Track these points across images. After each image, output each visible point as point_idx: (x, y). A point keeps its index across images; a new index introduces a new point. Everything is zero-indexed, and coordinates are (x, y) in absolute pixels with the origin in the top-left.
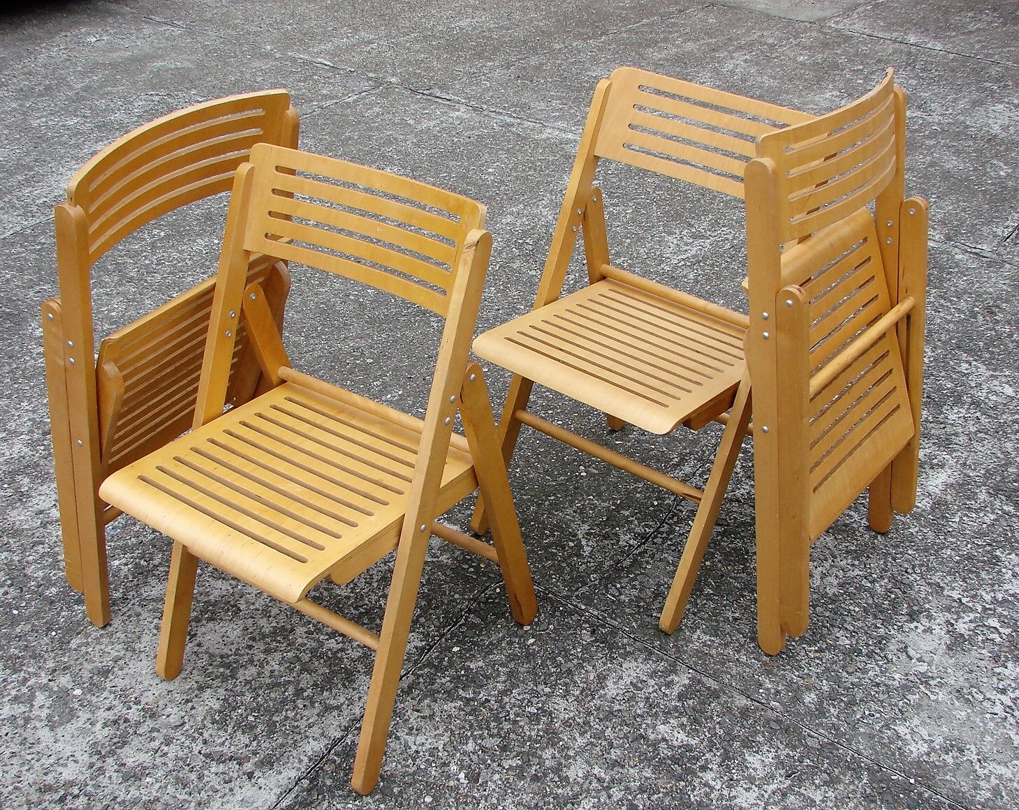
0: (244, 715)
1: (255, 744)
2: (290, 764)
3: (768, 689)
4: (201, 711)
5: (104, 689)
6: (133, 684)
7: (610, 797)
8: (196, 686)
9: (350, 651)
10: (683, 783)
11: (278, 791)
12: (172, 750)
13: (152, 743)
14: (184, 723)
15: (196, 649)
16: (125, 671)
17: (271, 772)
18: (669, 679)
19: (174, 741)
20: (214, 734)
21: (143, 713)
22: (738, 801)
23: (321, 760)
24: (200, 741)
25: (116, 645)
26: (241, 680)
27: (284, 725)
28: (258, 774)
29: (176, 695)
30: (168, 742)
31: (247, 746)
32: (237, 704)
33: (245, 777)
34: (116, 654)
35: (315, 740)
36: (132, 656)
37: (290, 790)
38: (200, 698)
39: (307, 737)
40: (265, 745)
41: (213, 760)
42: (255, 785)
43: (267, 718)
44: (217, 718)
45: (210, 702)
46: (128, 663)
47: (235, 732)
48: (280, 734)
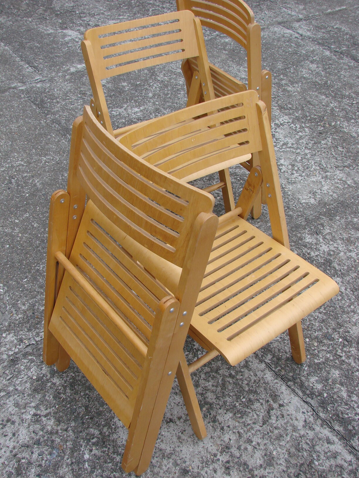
0: (240, 402)
1: (261, 401)
2: (278, 388)
4: (231, 423)
5: (198, 473)
6: (199, 456)
8: (212, 424)
10: (314, 262)
11: (292, 396)
12: (256, 440)
13: (248, 449)
14: (238, 432)
15: (182, 420)
16: (187, 460)
17: (281, 396)
19: (250, 438)
20: (250, 418)
21: (224, 453)
22: (325, 250)
23: (277, 375)
24: (253, 426)
25: (163, 464)
26: (214, 401)
27: (252, 386)
28: (281, 402)
29: (215, 434)
30: (250, 441)
31: (262, 404)
32: (232, 405)
33: (281, 408)
34: (171, 464)
35: (265, 375)
36: (176, 455)
37: (293, 391)
38: (221, 422)
39: (262, 378)
40: (263, 396)
41: (268, 421)
42: (287, 405)
43: (245, 393)
44: (239, 415)
45: (225, 418)
46: (181, 458)
47: (251, 408)
48: (257, 389)
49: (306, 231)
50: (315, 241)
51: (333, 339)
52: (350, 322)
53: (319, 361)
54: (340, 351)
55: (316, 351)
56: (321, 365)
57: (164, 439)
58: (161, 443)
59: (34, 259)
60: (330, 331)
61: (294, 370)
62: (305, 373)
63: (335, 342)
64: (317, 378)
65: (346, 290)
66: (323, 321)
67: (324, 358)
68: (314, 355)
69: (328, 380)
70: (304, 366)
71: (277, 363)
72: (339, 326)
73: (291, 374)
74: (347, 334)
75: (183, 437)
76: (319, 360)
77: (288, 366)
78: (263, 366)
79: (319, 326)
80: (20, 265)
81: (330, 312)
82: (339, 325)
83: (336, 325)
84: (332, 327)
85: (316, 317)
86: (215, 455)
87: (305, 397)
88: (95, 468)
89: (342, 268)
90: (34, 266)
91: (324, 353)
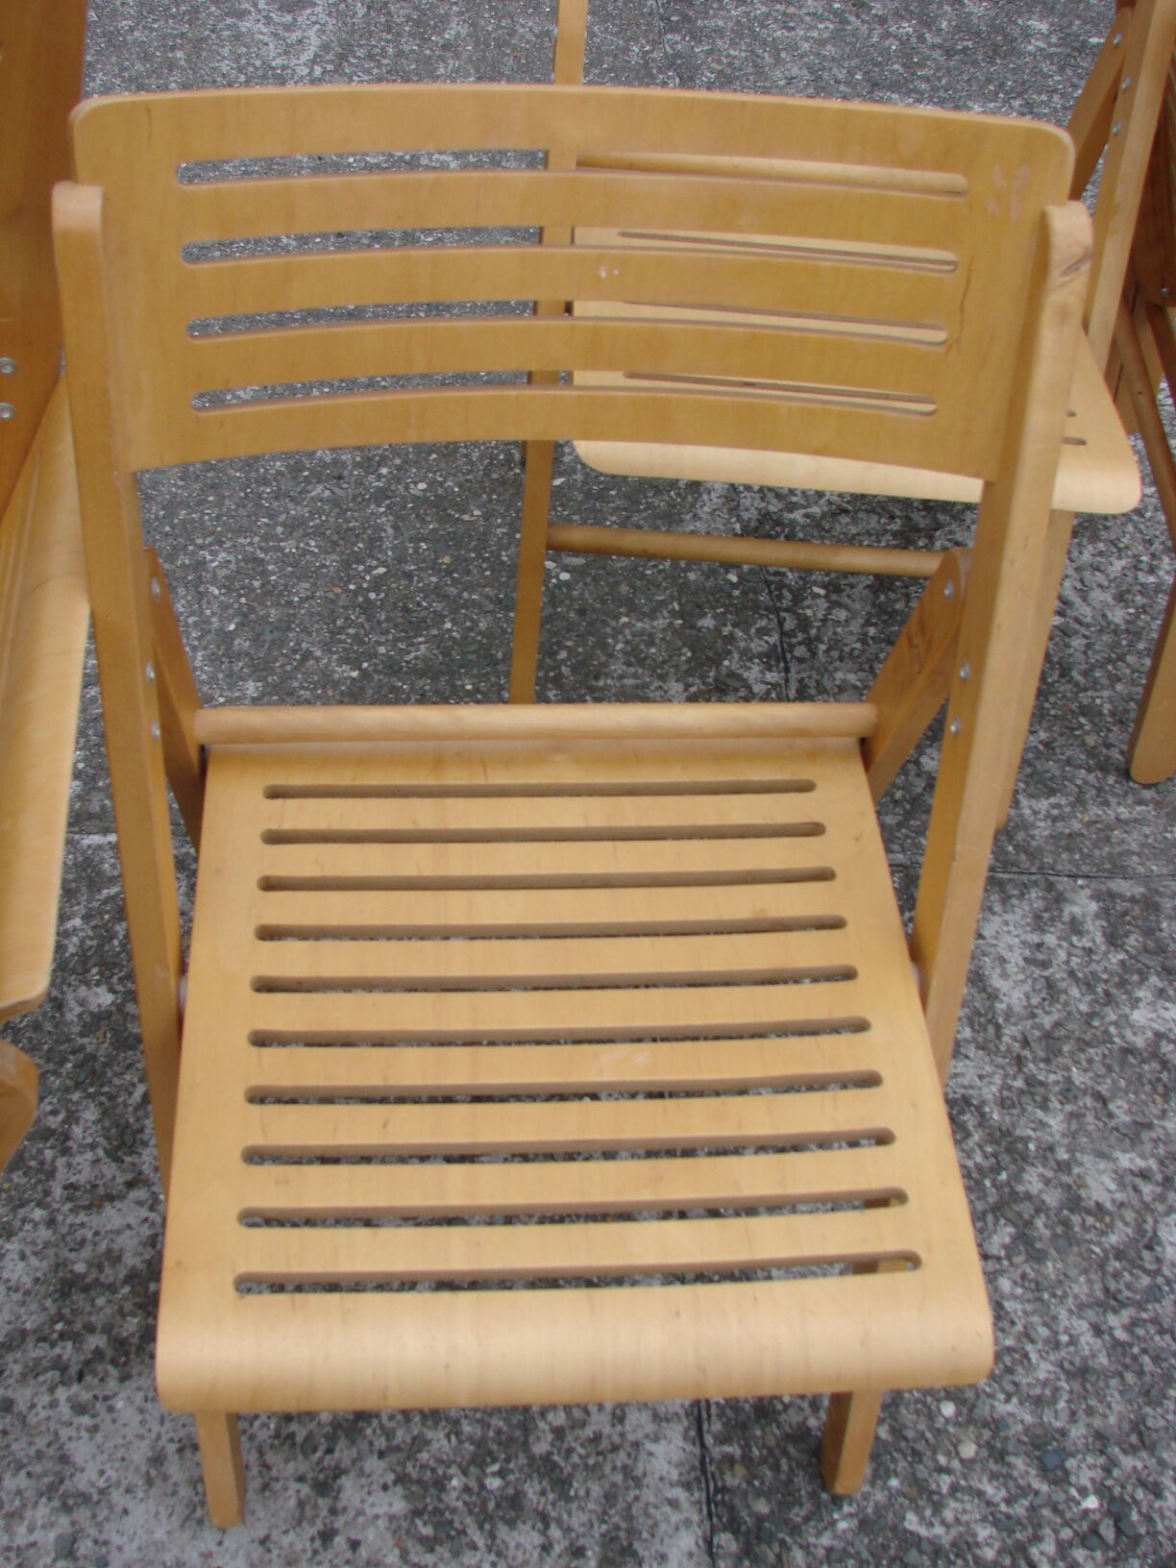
0: (473, 1484)
1: (555, 1532)
2: (663, 1527)
4: (375, 1539)
8: (306, 1490)
16: (117, 1560)
18: (1066, 918)
23: (704, 1471)
25: (28, 1514)
27: (570, 1451)
29: (286, 1540)
31: (546, 1548)
32: (433, 1470)
34: (52, 1535)
35: (656, 1439)
36: (94, 1516)
38: (345, 1509)
39: (636, 1445)
40: (577, 1520)
43: (522, 1460)
44: (427, 1531)
45: (374, 1504)
46: (103, 1537)
47: (492, 1536)
48: (580, 1475)
51: (1059, 1477)
53: (923, 1531)
54: (1049, 1547)
55: (945, 1481)
56: (921, 1552)
57: (107, 1426)
58: (85, 1435)
59: (219, 517)
60: (1078, 1432)
61: (787, 1497)
62: (826, 1540)
63: (1060, 1497)
66: (1082, 1373)
67: (954, 1532)
68: (920, 1492)
70: (846, 1509)
71: (744, 1426)
72: (1134, 1439)
73: (762, 1507)
74: (1140, 1494)
76: (931, 1525)
77: (776, 1468)
79: (1045, 1384)
80: (164, 517)
81: (1144, 1351)
82: (1140, 1435)
83: (1126, 1426)
84: (1097, 1422)
85: (1065, 1338)
90: (199, 541)
91: (973, 1510)
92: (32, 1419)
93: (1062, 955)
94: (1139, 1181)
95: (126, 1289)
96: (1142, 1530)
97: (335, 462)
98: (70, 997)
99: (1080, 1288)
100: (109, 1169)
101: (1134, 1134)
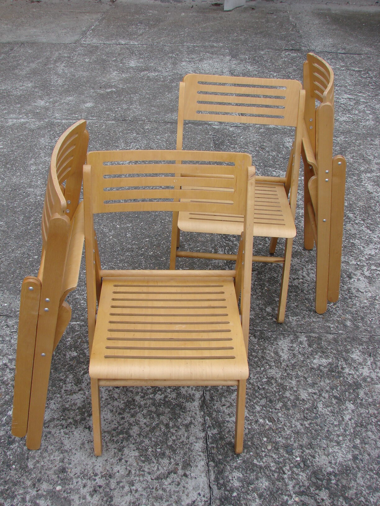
0: (154, 450)
1: (172, 460)
2: (197, 460)
3: (333, 327)
4: (131, 460)
5: (72, 478)
6: (84, 467)
7: (325, 398)
8: (116, 450)
9: (169, 396)
10: (341, 378)
11: (204, 474)
12: (138, 486)
13: (125, 489)
14: (130, 471)
16: (73, 463)
17: (193, 468)
18: (299, 341)
19: (134, 481)
20: (149, 467)
21: (104, 478)
22: (364, 374)
23: (207, 450)
24: (146, 474)
25: (54, 454)
26: (135, 435)
27: (176, 444)
28: (188, 473)
29: (111, 460)
30: (132, 484)
31: (170, 463)
32: (145, 447)
33: (184, 477)
34: (59, 458)
35: (196, 443)
36: (68, 455)
37: (209, 471)
38: (125, 454)
39: (192, 443)
40: (177, 458)
41: (162, 479)
42: (192, 478)
43: (165, 446)
44: (143, 459)
45: (131, 454)
46: (70, 459)
47: (158, 460)
48: (178, 449)
49: (361, 348)
50: (361, 360)
51: (290, 453)
52: (324, 450)
53: (258, 464)
54: (288, 468)
55: (264, 454)
56: (257, 468)
57: (72, 437)
58: (67, 439)
60: (296, 445)
61: (226, 456)
62: (235, 464)
63: (290, 457)
64: (241, 476)
65: (350, 420)
66: (297, 433)
67: (265, 464)
68: (258, 455)
69: (251, 485)
70: (240, 458)
71: (217, 441)
72: (309, 446)
73: (220, 457)
74: (310, 457)
75: (87, 446)
76: (260, 462)
77: (224, 449)
78: (203, 435)
79: (288, 435)
81: (313, 429)
82: (311, 445)
83: (307, 444)
84: (300, 443)
85: (294, 426)
86: (96, 475)
87: (214, 483)
88: (8, 424)
89: (367, 398)
91: (270, 460)
92: (55, 435)
93: (297, 349)
94: (313, 395)
95: (78, 410)
96: (310, 465)
97: (132, 248)
98: (67, 354)
99: (298, 416)
100: (75, 387)
101: (313, 385)
